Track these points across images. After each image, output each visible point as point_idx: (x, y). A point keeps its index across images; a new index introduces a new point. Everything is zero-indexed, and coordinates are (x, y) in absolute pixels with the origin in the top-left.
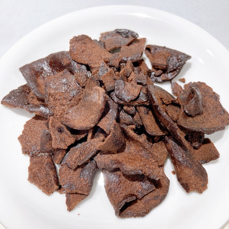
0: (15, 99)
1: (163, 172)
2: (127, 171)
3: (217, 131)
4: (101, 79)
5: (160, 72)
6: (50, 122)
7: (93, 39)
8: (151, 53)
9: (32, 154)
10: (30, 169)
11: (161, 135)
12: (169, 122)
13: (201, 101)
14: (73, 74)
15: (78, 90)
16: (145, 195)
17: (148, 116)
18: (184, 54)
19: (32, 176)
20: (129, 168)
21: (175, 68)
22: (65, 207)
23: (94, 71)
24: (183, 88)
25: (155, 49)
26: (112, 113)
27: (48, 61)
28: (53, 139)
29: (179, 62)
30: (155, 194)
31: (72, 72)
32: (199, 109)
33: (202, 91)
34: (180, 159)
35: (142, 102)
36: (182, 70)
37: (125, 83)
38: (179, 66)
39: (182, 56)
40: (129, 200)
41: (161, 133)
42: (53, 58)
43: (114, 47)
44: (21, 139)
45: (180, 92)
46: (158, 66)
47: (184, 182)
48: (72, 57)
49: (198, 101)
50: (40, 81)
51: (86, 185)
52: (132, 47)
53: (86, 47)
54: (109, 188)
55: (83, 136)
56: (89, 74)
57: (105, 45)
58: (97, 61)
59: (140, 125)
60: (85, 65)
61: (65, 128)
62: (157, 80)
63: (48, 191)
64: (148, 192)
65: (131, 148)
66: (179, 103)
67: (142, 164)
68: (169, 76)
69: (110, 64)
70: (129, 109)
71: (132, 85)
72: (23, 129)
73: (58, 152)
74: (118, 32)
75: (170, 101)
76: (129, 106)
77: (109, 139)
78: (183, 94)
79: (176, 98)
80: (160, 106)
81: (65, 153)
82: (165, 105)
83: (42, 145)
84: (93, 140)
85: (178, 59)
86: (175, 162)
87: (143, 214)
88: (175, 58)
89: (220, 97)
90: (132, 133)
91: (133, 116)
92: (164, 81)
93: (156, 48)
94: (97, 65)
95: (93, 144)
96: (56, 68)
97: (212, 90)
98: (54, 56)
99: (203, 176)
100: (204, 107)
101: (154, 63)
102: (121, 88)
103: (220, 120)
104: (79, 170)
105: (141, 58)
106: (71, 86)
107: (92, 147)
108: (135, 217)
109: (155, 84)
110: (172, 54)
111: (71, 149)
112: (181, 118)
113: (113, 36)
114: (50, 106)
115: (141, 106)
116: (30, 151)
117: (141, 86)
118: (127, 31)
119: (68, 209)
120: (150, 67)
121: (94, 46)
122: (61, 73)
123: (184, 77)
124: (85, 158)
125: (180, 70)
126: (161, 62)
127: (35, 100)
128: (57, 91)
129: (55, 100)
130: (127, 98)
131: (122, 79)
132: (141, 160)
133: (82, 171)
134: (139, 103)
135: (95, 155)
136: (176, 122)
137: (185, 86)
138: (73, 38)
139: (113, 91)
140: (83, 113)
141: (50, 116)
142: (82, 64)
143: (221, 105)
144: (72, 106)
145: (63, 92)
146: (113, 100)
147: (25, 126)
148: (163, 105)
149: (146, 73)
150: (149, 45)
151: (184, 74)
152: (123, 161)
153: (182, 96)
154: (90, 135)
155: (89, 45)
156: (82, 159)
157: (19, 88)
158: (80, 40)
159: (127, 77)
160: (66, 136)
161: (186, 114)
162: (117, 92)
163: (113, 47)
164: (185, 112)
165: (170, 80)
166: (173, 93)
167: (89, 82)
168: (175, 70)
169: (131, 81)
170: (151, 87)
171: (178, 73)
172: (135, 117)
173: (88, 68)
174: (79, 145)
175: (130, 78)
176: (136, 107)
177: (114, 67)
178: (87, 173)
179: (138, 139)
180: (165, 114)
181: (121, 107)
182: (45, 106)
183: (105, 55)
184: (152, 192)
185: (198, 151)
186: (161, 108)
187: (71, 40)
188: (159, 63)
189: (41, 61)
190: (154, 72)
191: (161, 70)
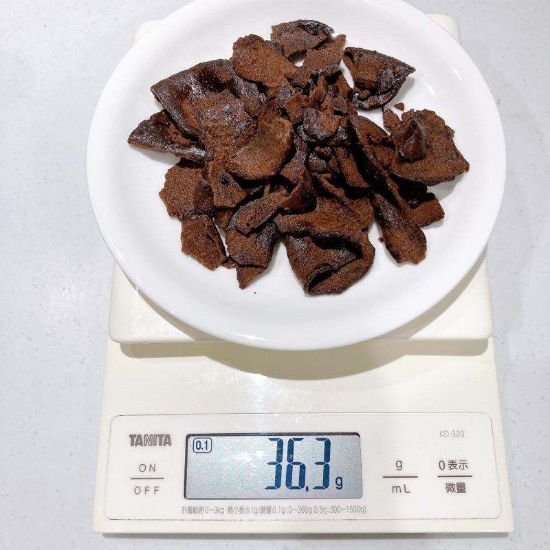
0: (149, 135)
1: (367, 238)
2: (319, 234)
3: (442, 181)
4: (284, 106)
5: (366, 92)
6: (210, 169)
7: (265, 40)
8: (353, 62)
9: (183, 216)
10: (184, 236)
11: (366, 186)
12: (376, 168)
13: (424, 140)
14: (238, 97)
15: (247, 122)
16: (342, 266)
17: (349, 161)
18: (404, 65)
19: (187, 245)
20: (322, 229)
21: (389, 87)
22: (237, 284)
23: (271, 93)
24: (401, 119)
25: (360, 56)
26: (300, 155)
27: (196, 76)
28: (215, 194)
29: (396, 78)
30: (356, 264)
31: (236, 95)
32: (421, 151)
33: (428, 124)
34: (390, 219)
35: (341, 141)
36: (400, 91)
37: (317, 113)
38: (395, 84)
39: (402, 68)
40: (322, 270)
41: (365, 185)
42: (203, 72)
43: (295, 50)
44: (164, 194)
45: (396, 125)
46: (363, 84)
47: (394, 249)
48: (236, 70)
49: (420, 139)
50: (187, 107)
51: (265, 254)
52: (324, 51)
53: (257, 55)
54: (295, 257)
55: (257, 189)
56: (263, 98)
57: (283, 50)
58: (275, 78)
59: (338, 174)
60: (256, 83)
61: (231, 178)
62: (362, 105)
63: (211, 264)
64: (347, 261)
65: (323, 206)
66: (392, 142)
67: (339, 224)
68: (381, 99)
69: (293, 82)
70: (322, 150)
71: (328, 115)
72: (164, 180)
73: (221, 213)
74: (301, 25)
75: (381, 138)
76: (322, 146)
77: (296, 192)
78: (399, 129)
79: (389, 134)
80: (366, 146)
81: (231, 213)
82: (372, 146)
83: (197, 203)
84: (272, 195)
85: (394, 73)
86: (383, 224)
87: (339, 290)
88: (390, 72)
89: (454, 134)
90: (326, 184)
91: (327, 159)
92: (372, 108)
93: (361, 52)
94: (274, 85)
95: (273, 199)
96: (209, 87)
97: (443, 122)
98: (205, 68)
99: (420, 242)
100: (428, 148)
101: (358, 79)
102: (312, 121)
103: (449, 167)
104: (253, 236)
105: (338, 70)
106: (237, 115)
107: (272, 204)
108: (329, 293)
109: (360, 114)
110: (386, 64)
111: (241, 208)
112: (394, 163)
113: (292, 32)
114: (207, 147)
115: (340, 146)
116: (179, 211)
117: (340, 117)
118: (316, 24)
119: (240, 287)
120: (351, 85)
121: (268, 52)
122: (219, 95)
123: (403, 101)
124: (262, 219)
125: (397, 90)
126: (369, 76)
127: (180, 136)
128: (216, 124)
129: (214, 136)
130: (322, 134)
131: (313, 106)
132: (338, 220)
133: (258, 236)
134: (337, 142)
135: (274, 215)
136: (386, 168)
137: (403, 115)
138: (238, 41)
139: (301, 123)
140: (258, 156)
141: (208, 161)
142: (251, 81)
143: (454, 145)
144: (239, 147)
145: (226, 126)
146: (301, 138)
147: (167, 176)
148: (370, 144)
149: (346, 96)
150: (350, 48)
151: (403, 96)
152: (314, 222)
153: (398, 132)
154: (267, 189)
155: (262, 51)
156: (258, 220)
157: (151, 117)
158: (248, 44)
159: (320, 103)
160: (233, 189)
161: (402, 157)
162: (307, 127)
163: (293, 50)
164: (400, 154)
165: (382, 107)
166: (385, 126)
167: (265, 109)
168: (390, 90)
169: (325, 109)
170: (354, 118)
171: (394, 95)
172: (330, 162)
173: (262, 88)
174: (251, 203)
175: (323, 105)
176: (332, 147)
177: (300, 86)
178: (266, 239)
179: (335, 192)
180: (372, 157)
181: (311, 147)
182: (198, 146)
183: (286, 67)
184: (351, 262)
185: (417, 210)
186: (367, 148)
187: (234, 44)
188: (366, 77)
189: (183, 74)
190: (357, 92)
191: (369, 89)
